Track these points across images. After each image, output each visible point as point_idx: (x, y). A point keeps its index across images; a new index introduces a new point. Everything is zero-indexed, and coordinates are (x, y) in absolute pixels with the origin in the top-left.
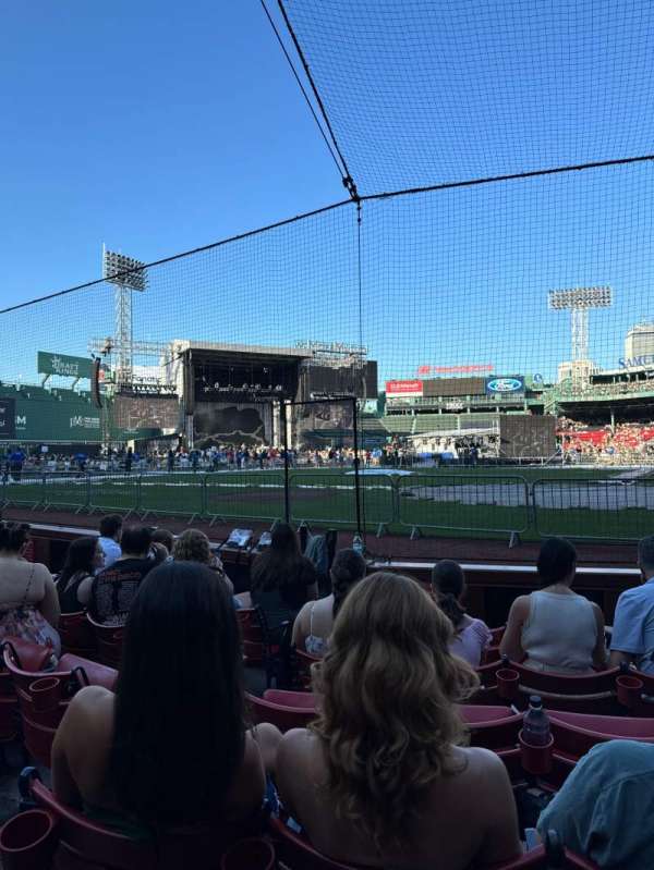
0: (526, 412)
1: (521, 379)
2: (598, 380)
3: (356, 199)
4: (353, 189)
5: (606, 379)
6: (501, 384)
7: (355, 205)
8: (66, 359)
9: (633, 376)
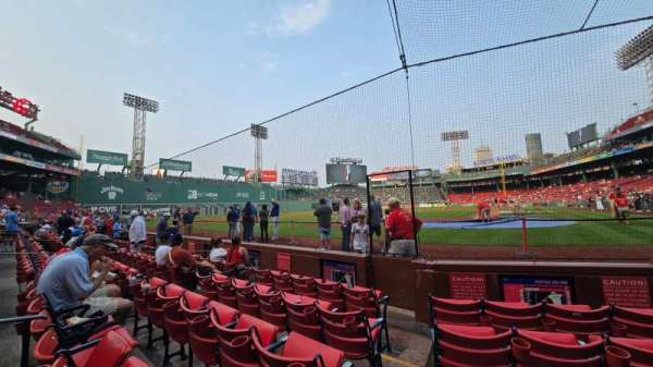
0: (433, 186)
1: (429, 170)
2: (464, 171)
3: (405, 67)
4: (404, 62)
5: (469, 171)
6: (421, 174)
7: (404, 70)
8: (234, 169)
9: (481, 169)
